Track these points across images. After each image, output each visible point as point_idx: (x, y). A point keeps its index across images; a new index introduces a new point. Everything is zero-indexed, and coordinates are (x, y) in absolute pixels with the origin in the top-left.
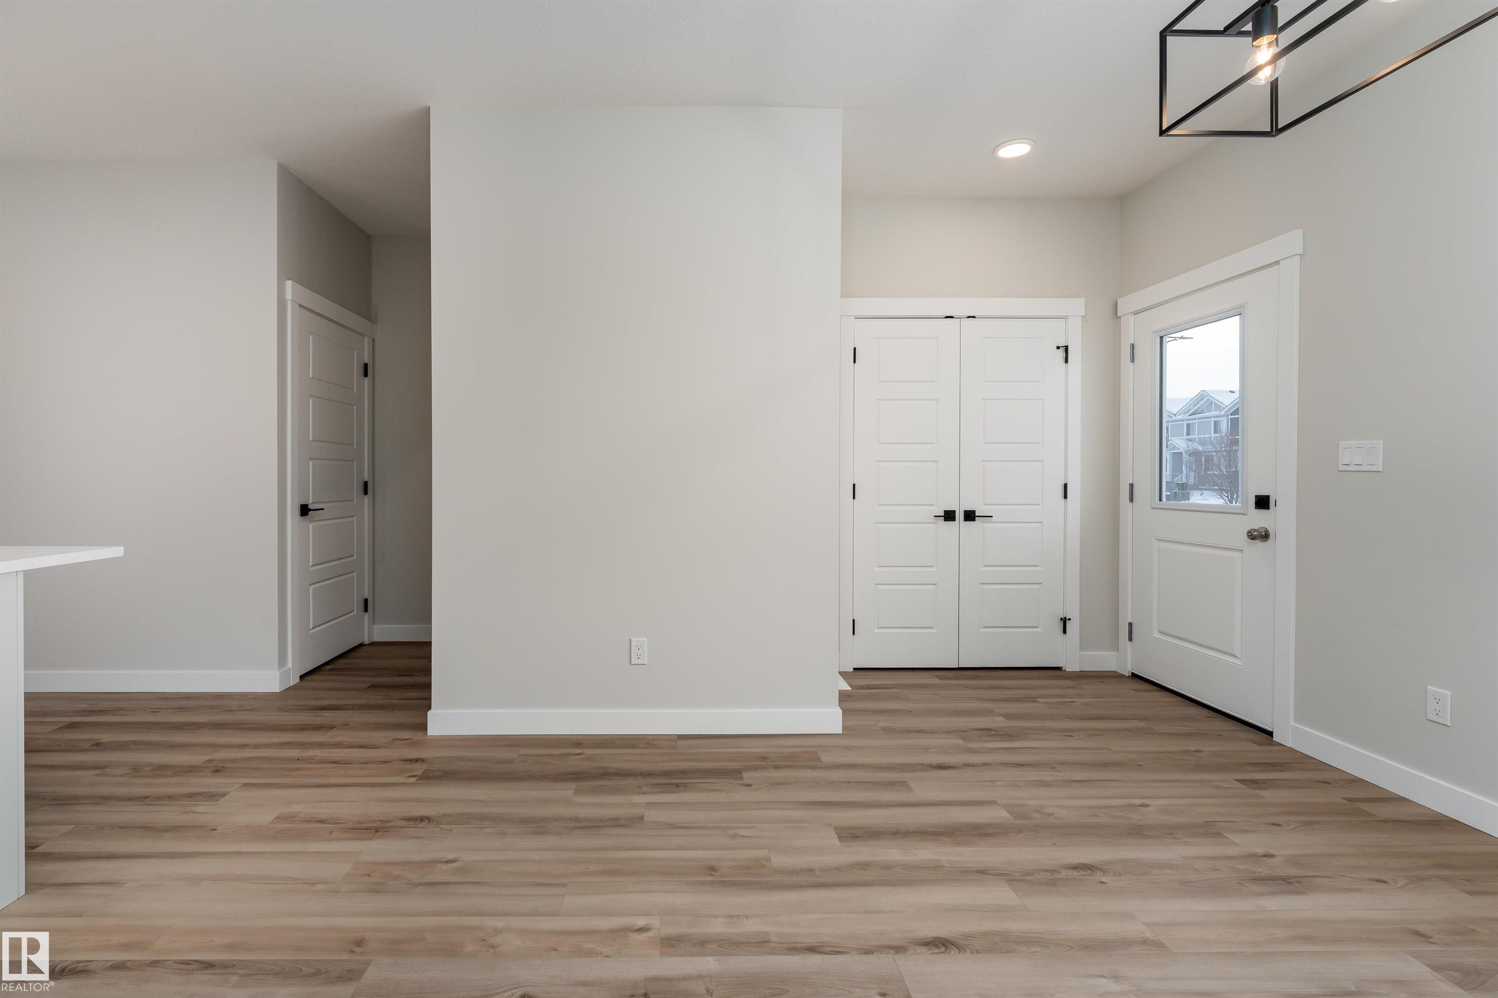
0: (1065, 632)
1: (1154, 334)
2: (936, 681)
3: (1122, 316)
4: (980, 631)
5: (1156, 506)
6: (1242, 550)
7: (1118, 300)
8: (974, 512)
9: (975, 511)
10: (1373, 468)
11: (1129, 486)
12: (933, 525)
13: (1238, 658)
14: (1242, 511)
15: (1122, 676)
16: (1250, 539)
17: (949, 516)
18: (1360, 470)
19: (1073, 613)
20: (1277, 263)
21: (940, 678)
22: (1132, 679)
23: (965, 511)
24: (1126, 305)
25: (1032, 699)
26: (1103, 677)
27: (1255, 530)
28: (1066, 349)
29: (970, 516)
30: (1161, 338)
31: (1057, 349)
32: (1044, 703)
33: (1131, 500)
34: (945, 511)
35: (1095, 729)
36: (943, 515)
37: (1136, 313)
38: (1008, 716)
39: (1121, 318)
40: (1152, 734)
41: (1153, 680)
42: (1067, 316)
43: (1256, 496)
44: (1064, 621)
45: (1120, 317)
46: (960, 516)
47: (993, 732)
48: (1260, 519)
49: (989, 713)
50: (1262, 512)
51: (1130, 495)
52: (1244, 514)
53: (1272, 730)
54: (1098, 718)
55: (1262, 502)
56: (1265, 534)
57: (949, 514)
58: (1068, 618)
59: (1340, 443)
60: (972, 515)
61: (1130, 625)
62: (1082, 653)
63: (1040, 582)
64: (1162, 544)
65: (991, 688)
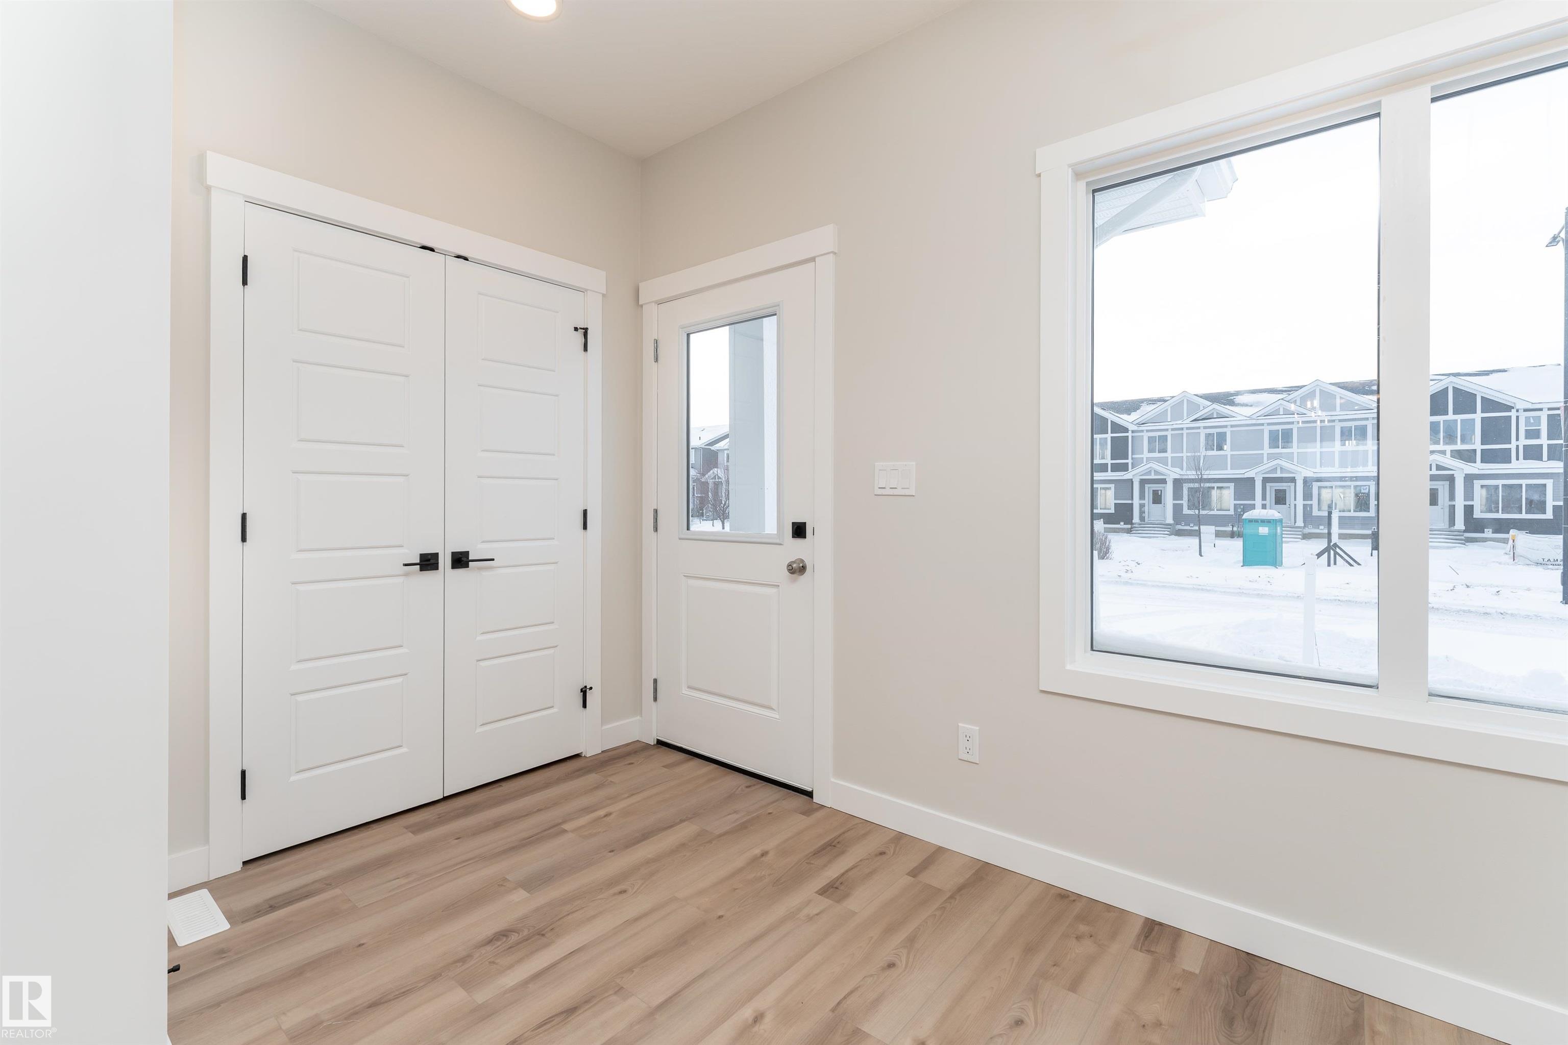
0: (585, 706)
1: (680, 329)
2: (408, 840)
3: (644, 304)
4: (477, 731)
5: (683, 536)
6: (779, 586)
7: (640, 284)
8: (466, 554)
9: (468, 552)
10: (907, 492)
11: (653, 512)
12: (401, 579)
13: (774, 709)
14: (778, 541)
15: (647, 747)
16: (790, 573)
17: (428, 562)
18: (895, 494)
19: (593, 681)
20: (813, 259)
21: (417, 829)
22: (659, 748)
23: (452, 553)
24: (650, 290)
25: (554, 830)
26: (629, 754)
27: (794, 562)
28: (586, 331)
29: (460, 560)
30: (688, 335)
31: (575, 330)
32: (573, 831)
33: (656, 529)
34: (422, 555)
35: (648, 862)
36: (418, 561)
37: (659, 303)
38: (531, 884)
39: (644, 306)
40: (710, 842)
41: (682, 746)
42: (587, 290)
43: (793, 524)
44: (584, 691)
45: (642, 306)
46: (445, 561)
47: (514, 938)
48: (797, 549)
49: (499, 887)
50: (799, 541)
51: (654, 522)
52: (781, 544)
53: (811, 790)
54: (645, 836)
55: (799, 531)
56: (802, 567)
57: (429, 560)
58: (588, 687)
59: (876, 464)
60: (464, 559)
61: (655, 681)
62: (605, 727)
63: (555, 645)
64: (692, 582)
65: (497, 824)
